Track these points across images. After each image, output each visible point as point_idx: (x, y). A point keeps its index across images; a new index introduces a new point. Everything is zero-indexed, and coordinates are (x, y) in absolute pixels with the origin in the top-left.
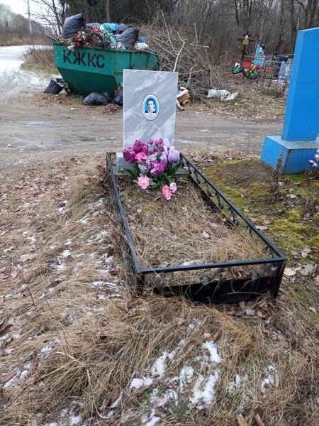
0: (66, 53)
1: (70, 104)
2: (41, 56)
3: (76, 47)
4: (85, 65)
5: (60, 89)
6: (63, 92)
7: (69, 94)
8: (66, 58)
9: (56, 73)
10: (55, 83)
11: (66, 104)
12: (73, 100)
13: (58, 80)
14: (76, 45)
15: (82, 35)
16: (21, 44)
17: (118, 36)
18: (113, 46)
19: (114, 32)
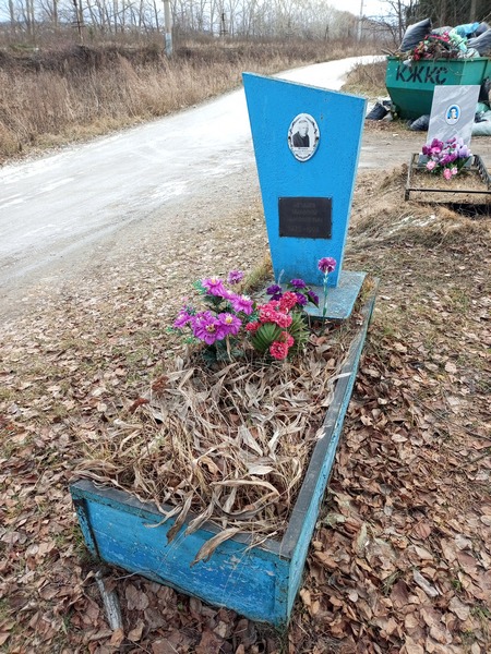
0: (401, 69)
1: (393, 130)
2: (369, 73)
3: (413, 62)
4: (421, 81)
5: (385, 113)
6: (389, 116)
7: (394, 119)
8: (399, 75)
9: (384, 94)
10: (380, 106)
11: (389, 131)
12: (397, 125)
13: (385, 103)
14: (414, 58)
15: (425, 45)
16: (343, 58)
17: (473, 40)
18: (461, 55)
19: (469, 36)
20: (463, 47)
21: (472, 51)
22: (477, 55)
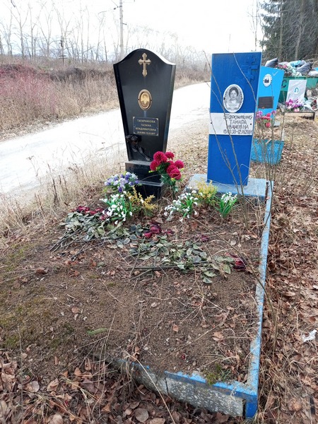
17: (298, 68)
18: (293, 75)
19: (296, 66)
20: (294, 71)
21: (298, 73)
22: (301, 75)
